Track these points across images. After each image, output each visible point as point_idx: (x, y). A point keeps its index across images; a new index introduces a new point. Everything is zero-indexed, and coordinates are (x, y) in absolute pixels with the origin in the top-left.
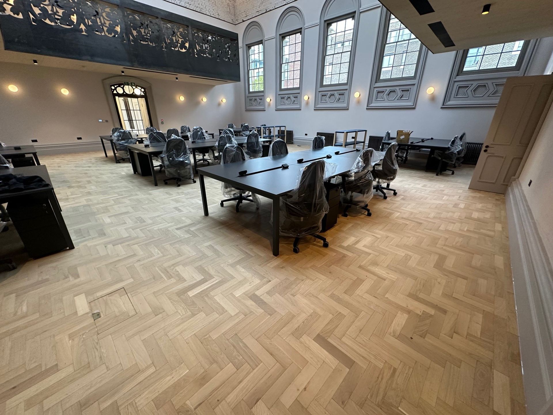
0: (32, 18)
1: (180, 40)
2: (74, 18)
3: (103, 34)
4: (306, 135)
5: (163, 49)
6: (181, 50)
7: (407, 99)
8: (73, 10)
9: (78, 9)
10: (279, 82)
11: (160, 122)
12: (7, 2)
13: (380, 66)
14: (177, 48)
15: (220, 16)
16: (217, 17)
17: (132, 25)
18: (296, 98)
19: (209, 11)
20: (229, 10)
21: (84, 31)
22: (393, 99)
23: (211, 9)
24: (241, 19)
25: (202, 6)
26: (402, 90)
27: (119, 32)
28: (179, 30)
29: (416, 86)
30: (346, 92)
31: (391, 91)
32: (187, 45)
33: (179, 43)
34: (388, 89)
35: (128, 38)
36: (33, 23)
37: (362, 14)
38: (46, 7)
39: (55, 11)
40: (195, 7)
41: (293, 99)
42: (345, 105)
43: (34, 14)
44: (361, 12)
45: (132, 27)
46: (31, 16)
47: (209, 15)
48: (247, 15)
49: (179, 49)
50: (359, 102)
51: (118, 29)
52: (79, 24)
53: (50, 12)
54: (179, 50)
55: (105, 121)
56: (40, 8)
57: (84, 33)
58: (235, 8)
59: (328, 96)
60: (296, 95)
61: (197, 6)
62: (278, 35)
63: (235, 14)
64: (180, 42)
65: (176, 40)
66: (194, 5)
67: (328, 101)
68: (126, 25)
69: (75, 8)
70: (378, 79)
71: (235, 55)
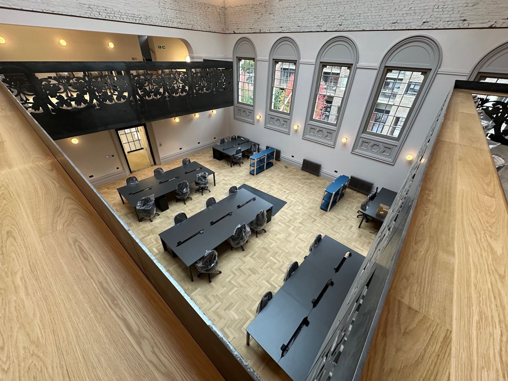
0: (51, 109)
1: (181, 85)
2: (87, 97)
3: (114, 102)
4: (293, 156)
5: (167, 99)
6: (182, 95)
7: (388, 155)
8: (85, 89)
9: (90, 87)
10: (270, 103)
11: (158, 144)
12: (28, 101)
13: (368, 121)
14: (178, 94)
15: (211, 28)
16: (208, 30)
17: (138, 85)
18: (285, 123)
19: (201, 25)
20: (219, 19)
21: (97, 105)
22: (376, 151)
23: (202, 23)
24: (232, 30)
25: (194, 22)
26: (385, 147)
27: (127, 96)
28: (179, 77)
29: (397, 148)
30: (334, 134)
31: (375, 144)
32: (187, 88)
33: (180, 89)
34: (373, 142)
35: (135, 99)
36: (53, 113)
37: (358, 70)
38: (61, 94)
39: (70, 95)
40: (187, 25)
41: (283, 122)
42: (332, 143)
43: (51, 104)
44: (357, 68)
45: (138, 87)
46: (50, 106)
47: (200, 29)
48: (239, 28)
49: (180, 93)
50: (345, 145)
51: (126, 94)
52: (91, 100)
53: (66, 98)
54: (180, 95)
55: (111, 156)
56: (57, 97)
57: (98, 108)
58: (226, 16)
59: (316, 130)
60: (286, 120)
61: (188, 23)
62: (272, 59)
63: (225, 23)
64: (181, 87)
65: (177, 86)
66: (186, 23)
67: (316, 134)
68: (132, 88)
69: (87, 87)
70: (365, 130)
71: (229, 83)
